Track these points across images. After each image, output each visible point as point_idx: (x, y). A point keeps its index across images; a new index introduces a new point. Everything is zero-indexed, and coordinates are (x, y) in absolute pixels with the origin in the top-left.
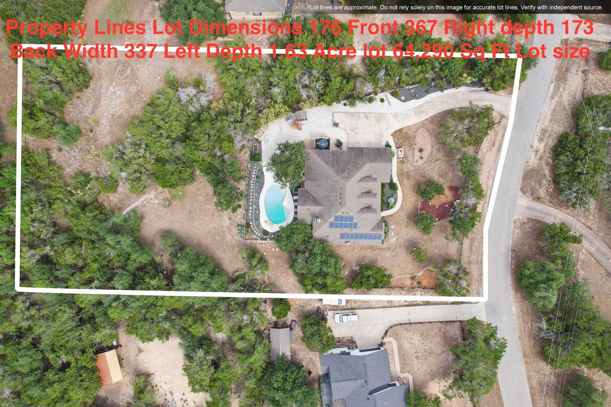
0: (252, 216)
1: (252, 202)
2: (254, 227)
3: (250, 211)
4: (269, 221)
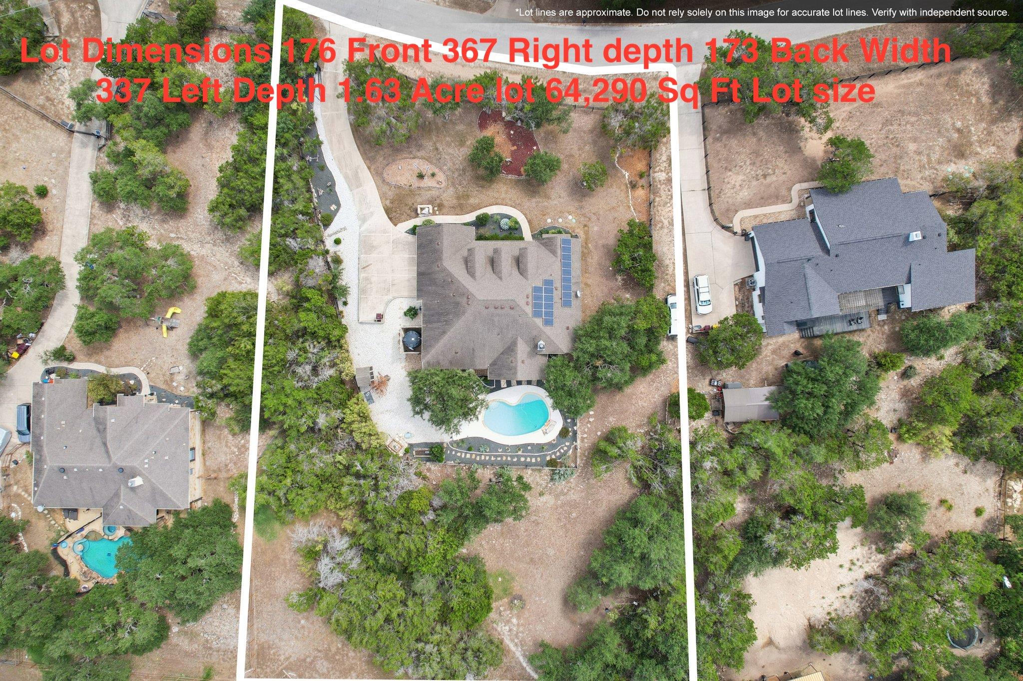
0: (536, 457)
1: (512, 457)
2: (555, 453)
3: (529, 460)
4: (543, 428)
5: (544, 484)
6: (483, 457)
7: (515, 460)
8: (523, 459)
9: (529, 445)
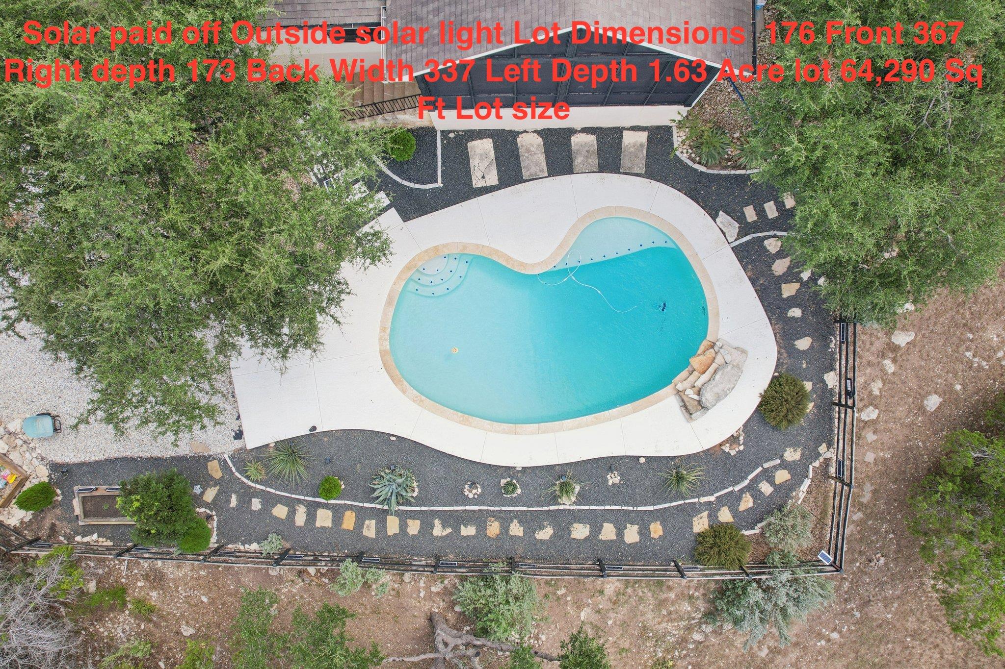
0: (643, 521)
1: (531, 522)
2: (733, 500)
3: (608, 532)
4: (682, 382)
5: (674, 630)
6: (393, 525)
7: (545, 534)
8: (580, 531)
9: (609, 463)
